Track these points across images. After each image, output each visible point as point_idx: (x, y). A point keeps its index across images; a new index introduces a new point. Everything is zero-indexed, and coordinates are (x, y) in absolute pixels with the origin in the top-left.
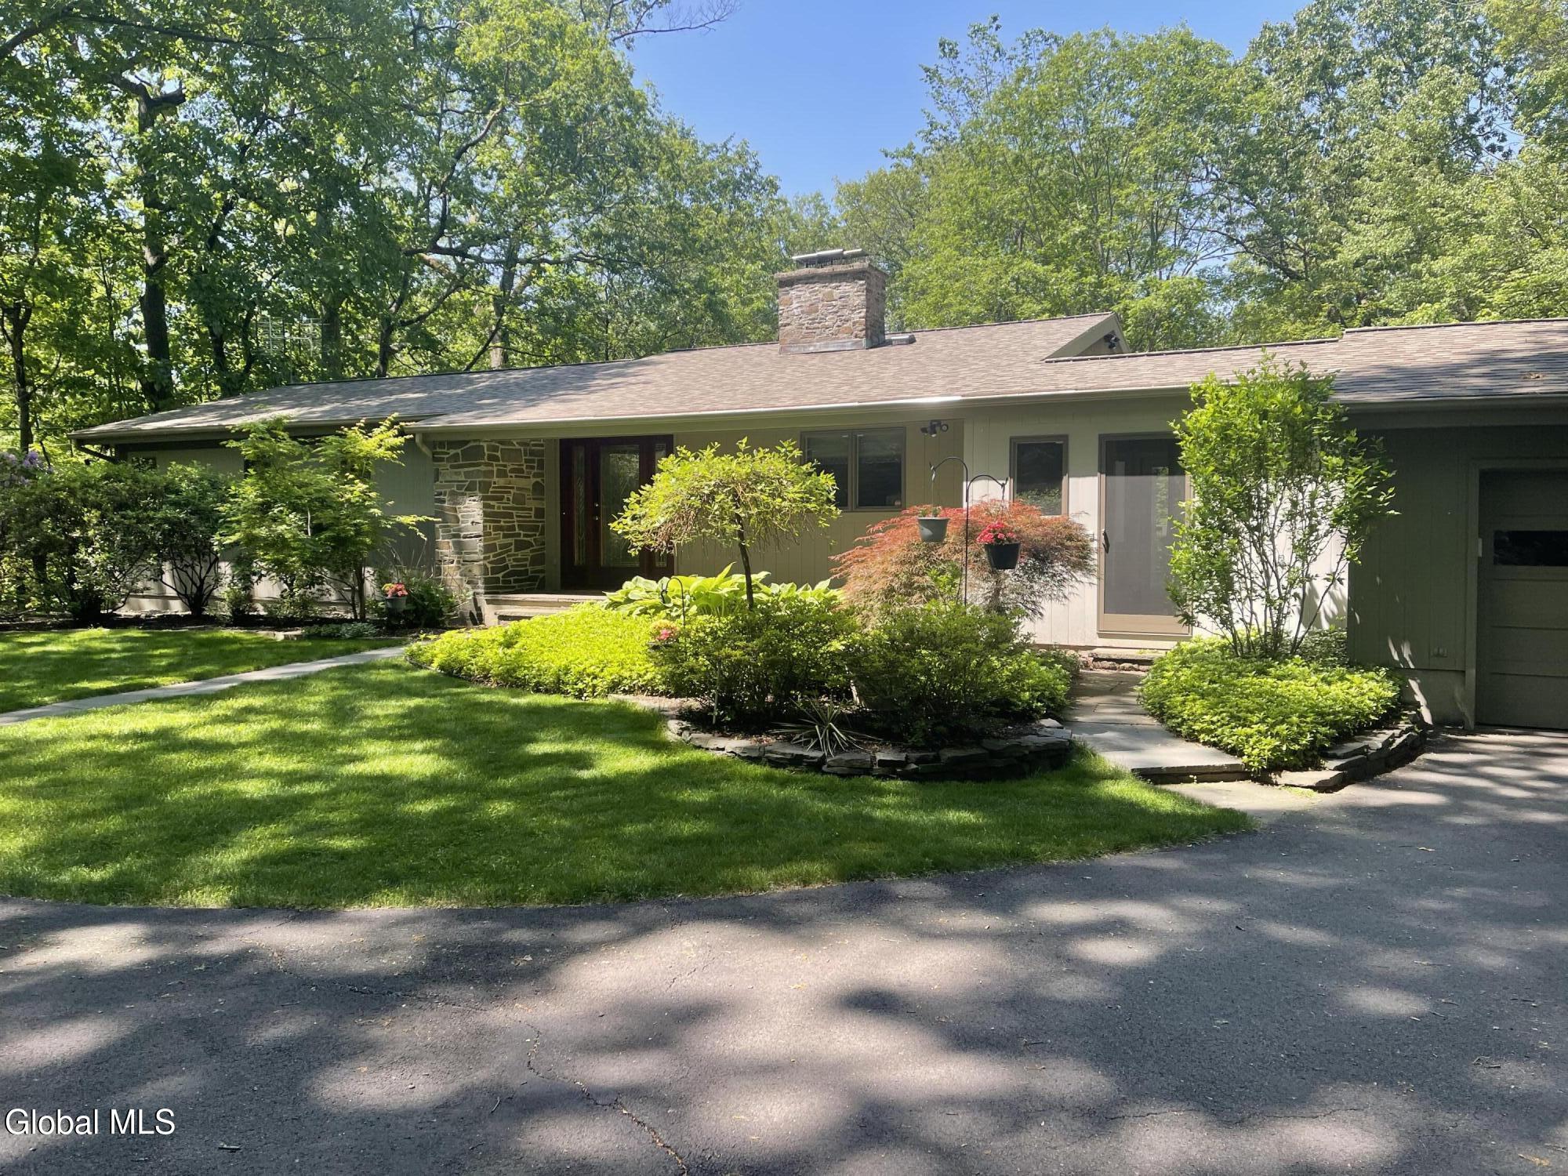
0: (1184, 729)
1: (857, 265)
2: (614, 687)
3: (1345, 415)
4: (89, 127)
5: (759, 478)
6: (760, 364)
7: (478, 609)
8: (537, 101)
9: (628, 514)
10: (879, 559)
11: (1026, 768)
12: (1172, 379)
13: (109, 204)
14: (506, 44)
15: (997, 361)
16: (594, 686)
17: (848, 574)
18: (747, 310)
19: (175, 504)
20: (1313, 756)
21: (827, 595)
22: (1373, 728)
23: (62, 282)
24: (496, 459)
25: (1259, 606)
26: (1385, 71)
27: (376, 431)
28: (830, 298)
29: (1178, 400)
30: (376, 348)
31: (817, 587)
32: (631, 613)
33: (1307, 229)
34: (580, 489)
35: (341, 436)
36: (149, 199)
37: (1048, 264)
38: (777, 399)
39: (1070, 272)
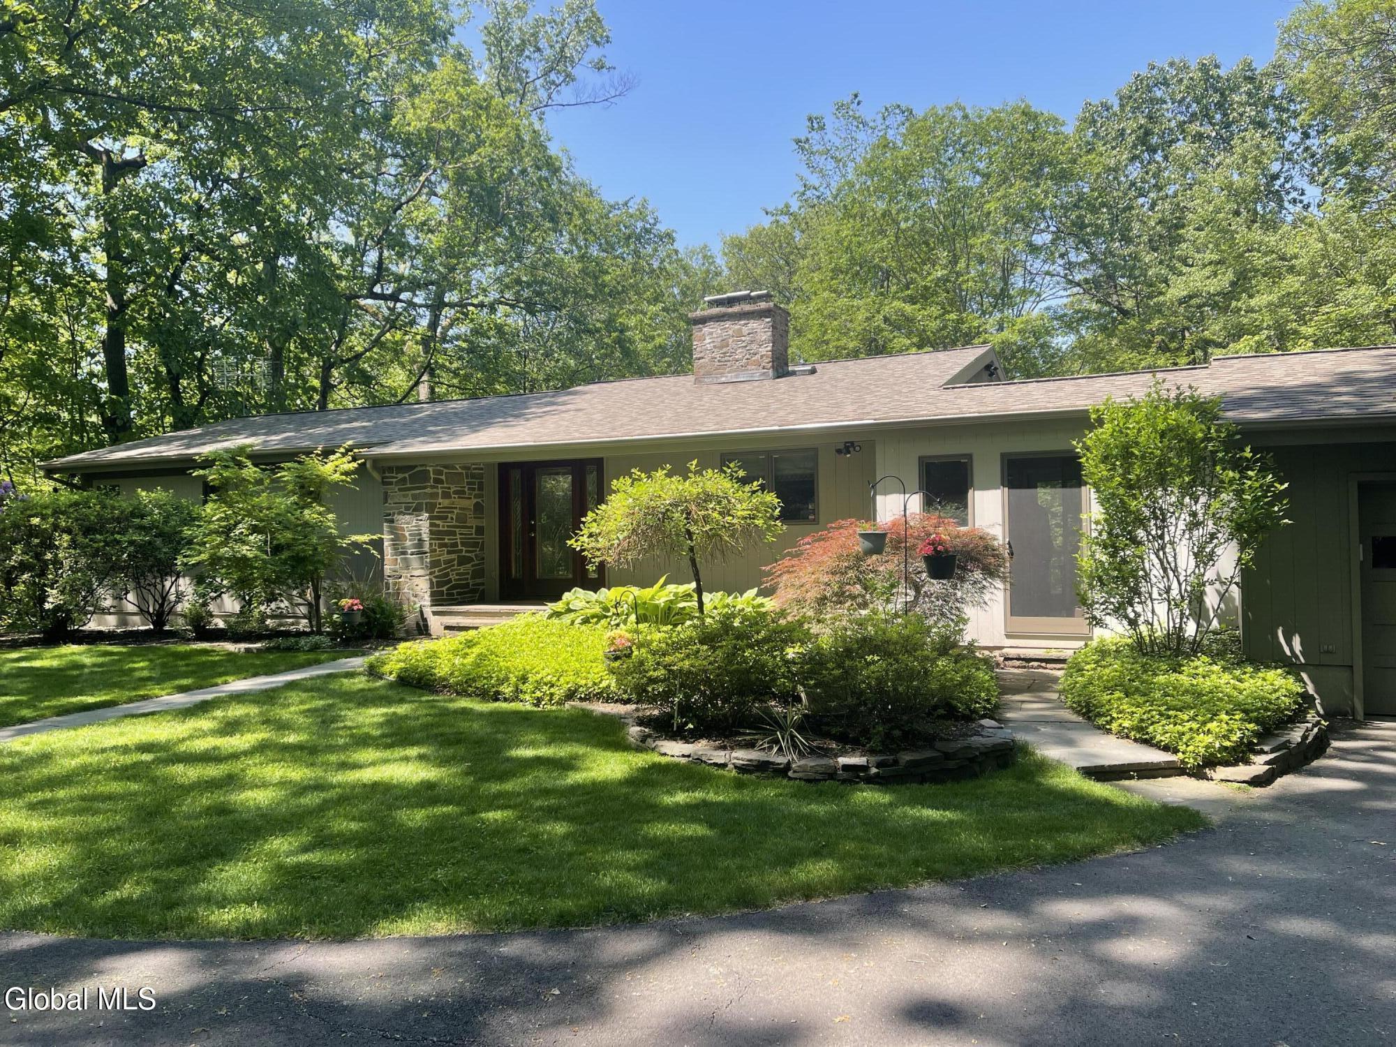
0: (1114, 726)
1: (763, 305)
2: (570, 695)
3: (1237, 433)
4: (59, 189)
5: (708, 497)
6: (678, 394)
7: (425, 620)
8: (466, 164)
9: (585, 531)
10: (810, 570)
11: (977, 768)
12: (1066, 403)
13: (75, 258)
14: (437, 115)
15: (896, 388)
16: (552, 695)
17: (777, 583)
18: (650, 346)
19: (141, 528)
20: (1243, 752)
21: (755, 603)
22: (1288, 722)
23: (34, 327)
24: (441, 482)
25: (1161, 609)
26: (1199, 137)
27: (332, 457)
28: (739, 334)
29: (1079, 421)
30: (316, 383)
31: (745, 595)
32: (573, 623)
33: (1137, 273)
34: (517, 507)
35: (299, 462)
36: (112, 253)
37: (915, 303)
38: (702, 424)
39: (935, 310)
